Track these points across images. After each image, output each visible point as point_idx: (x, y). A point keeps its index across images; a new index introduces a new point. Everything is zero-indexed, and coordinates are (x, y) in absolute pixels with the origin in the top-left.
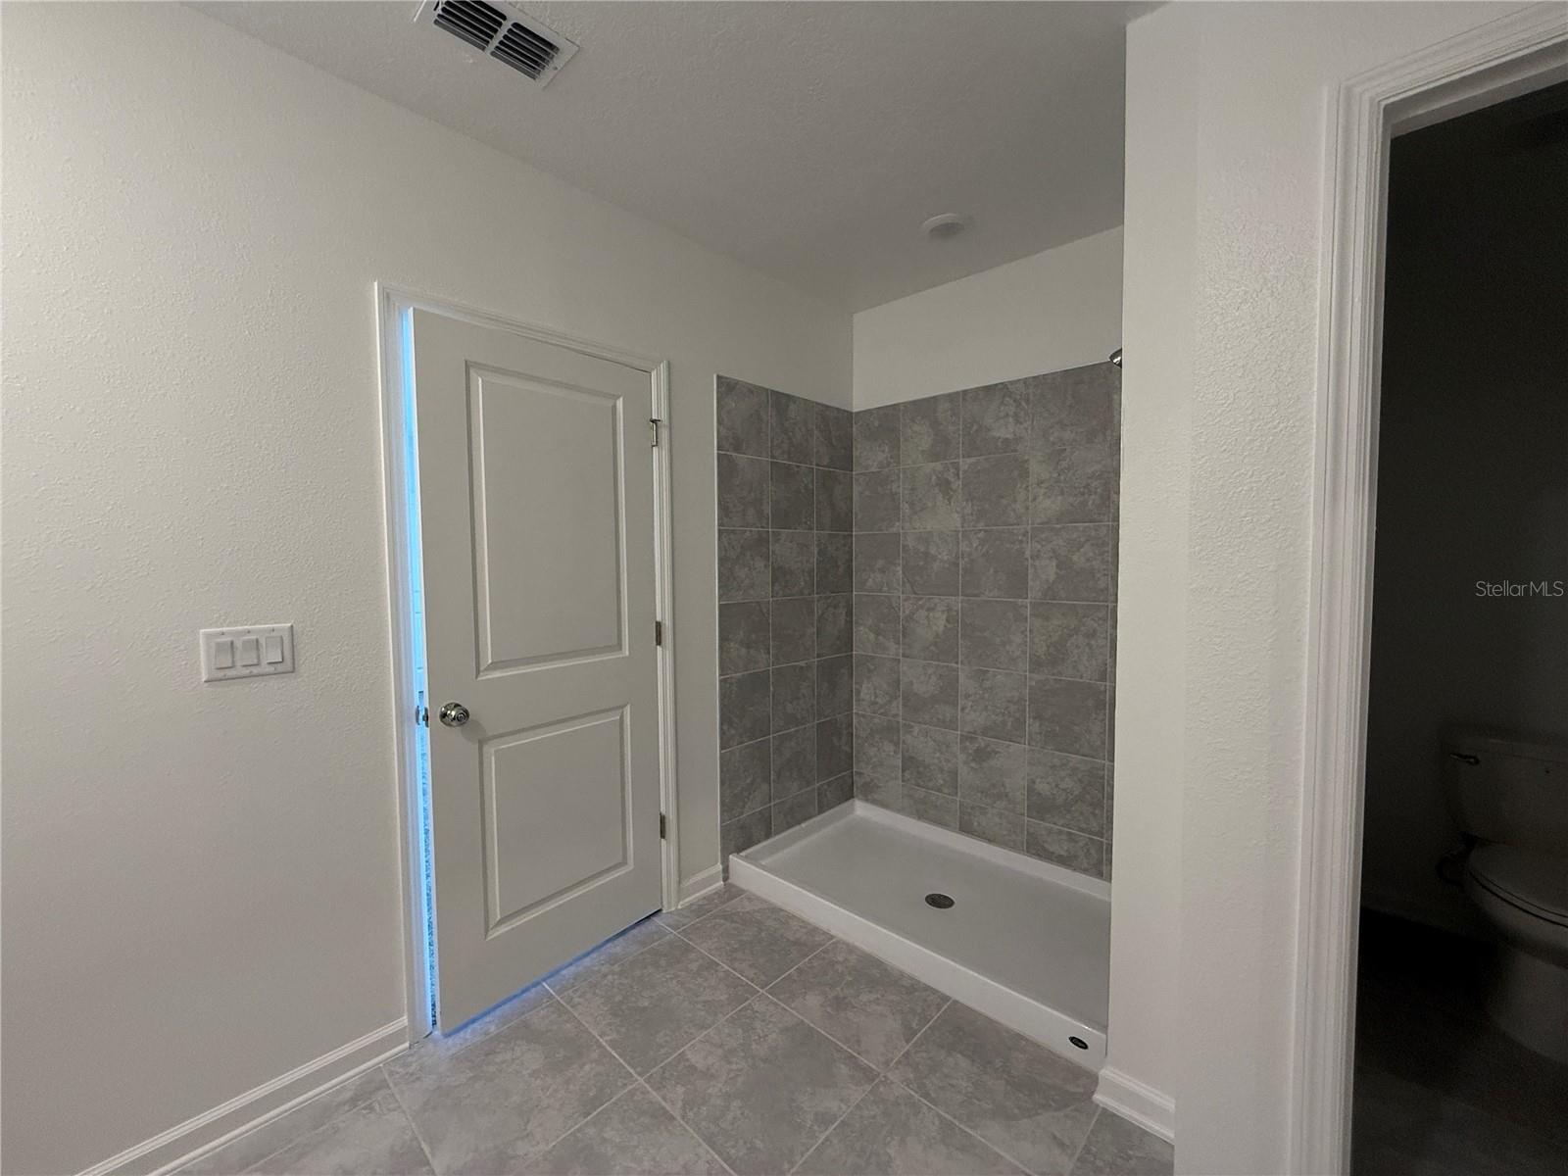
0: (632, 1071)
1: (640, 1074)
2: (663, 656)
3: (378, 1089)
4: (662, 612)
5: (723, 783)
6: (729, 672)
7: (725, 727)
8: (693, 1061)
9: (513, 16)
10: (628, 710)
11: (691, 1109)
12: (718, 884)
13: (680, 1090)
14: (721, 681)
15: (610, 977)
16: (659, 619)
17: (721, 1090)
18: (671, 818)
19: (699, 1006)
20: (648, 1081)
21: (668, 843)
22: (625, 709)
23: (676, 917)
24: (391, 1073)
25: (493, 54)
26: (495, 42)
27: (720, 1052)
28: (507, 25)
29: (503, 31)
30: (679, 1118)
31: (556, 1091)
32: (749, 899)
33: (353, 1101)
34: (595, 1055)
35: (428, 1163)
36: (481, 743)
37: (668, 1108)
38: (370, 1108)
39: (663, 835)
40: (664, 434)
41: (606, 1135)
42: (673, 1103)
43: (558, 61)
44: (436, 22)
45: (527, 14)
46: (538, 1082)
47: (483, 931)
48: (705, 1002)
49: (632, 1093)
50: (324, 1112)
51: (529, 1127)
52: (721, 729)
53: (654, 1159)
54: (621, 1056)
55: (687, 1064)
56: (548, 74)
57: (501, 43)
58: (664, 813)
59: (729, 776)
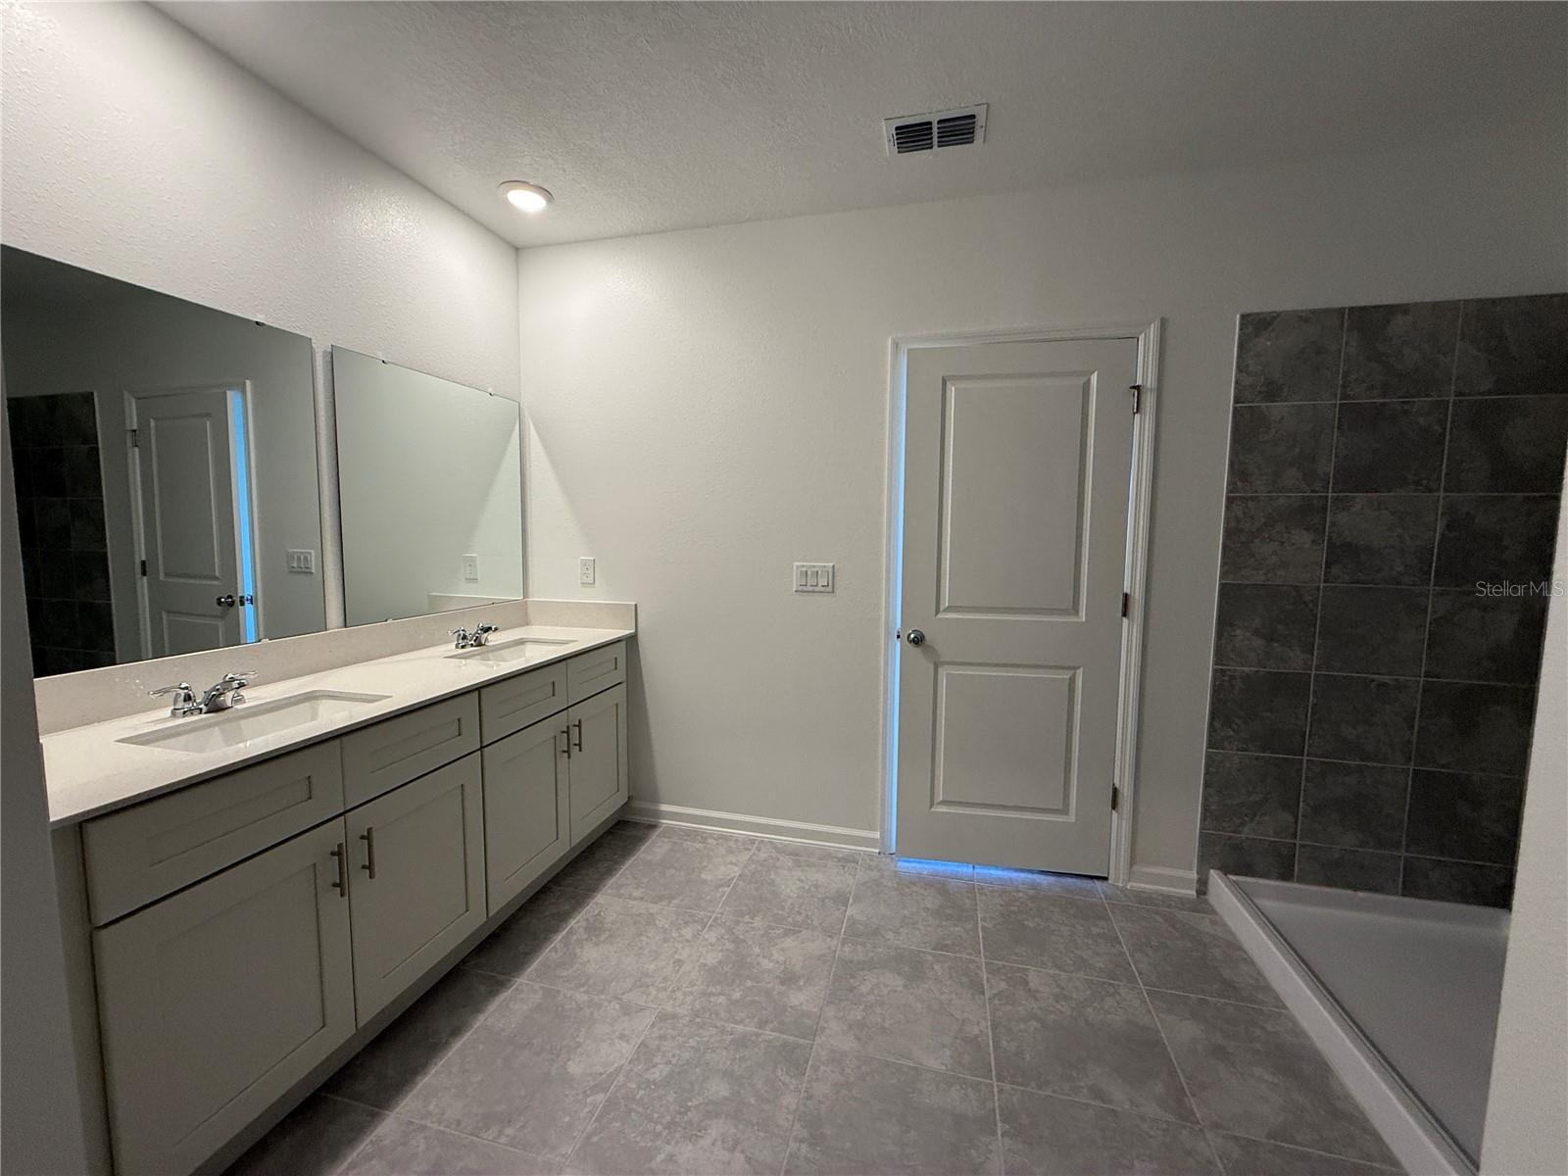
0: (982, 951)
1: (986, 957)
2: (1130, 631)
3: (854, 862)
4: (1132, 581)
5: (1207, 785)
6: (1231, 663)
7: (1217, 724)
8: (1030, 978)
9: (934, 119)
10: (1080, 672)
11: (999, 1000)
12: (1189, 892)
13: (1003, 985)
14: (1215, 671)
15: (1021, 894)
16: (1127, 590)
17: (1033, 1008)
18: (1126, 793)
19: (1072, 956)
20: (987, 964)
21: (1120, 818)
22: (1078, 671)
23: (1118, 892)
24: (863, 859)
25: (939, 146)
26: (935, 140)
27: (1057, 990)
28: (935, 126)
29: (935, 131)
30: (987, 997)
31: (929, 925)
32: (1214, 923)
33: (839, 860)
34: (969, 926)
35: (847, 906)
36: (936, 666)
37: (986, 987)
38: (844, 867)
39: (1114, 805)
40: (1149, 401)
41: (935, 966)
42: (991, 988)
43: (980, 121)
44: (899, 152)
45: (942, 111)
46: (924, 914)
47: (929, 805)
48: (1081, 957)
49: (972, 961)
50: (827, 855)
51: (901, 930)
52: (1211, 725)
53: (951, 1000)
54: (983, 938)
55: (1024, 977)
56: (979, 133)
57: (939, 137)
58: (1117, 786)
59: (1216, 780)
